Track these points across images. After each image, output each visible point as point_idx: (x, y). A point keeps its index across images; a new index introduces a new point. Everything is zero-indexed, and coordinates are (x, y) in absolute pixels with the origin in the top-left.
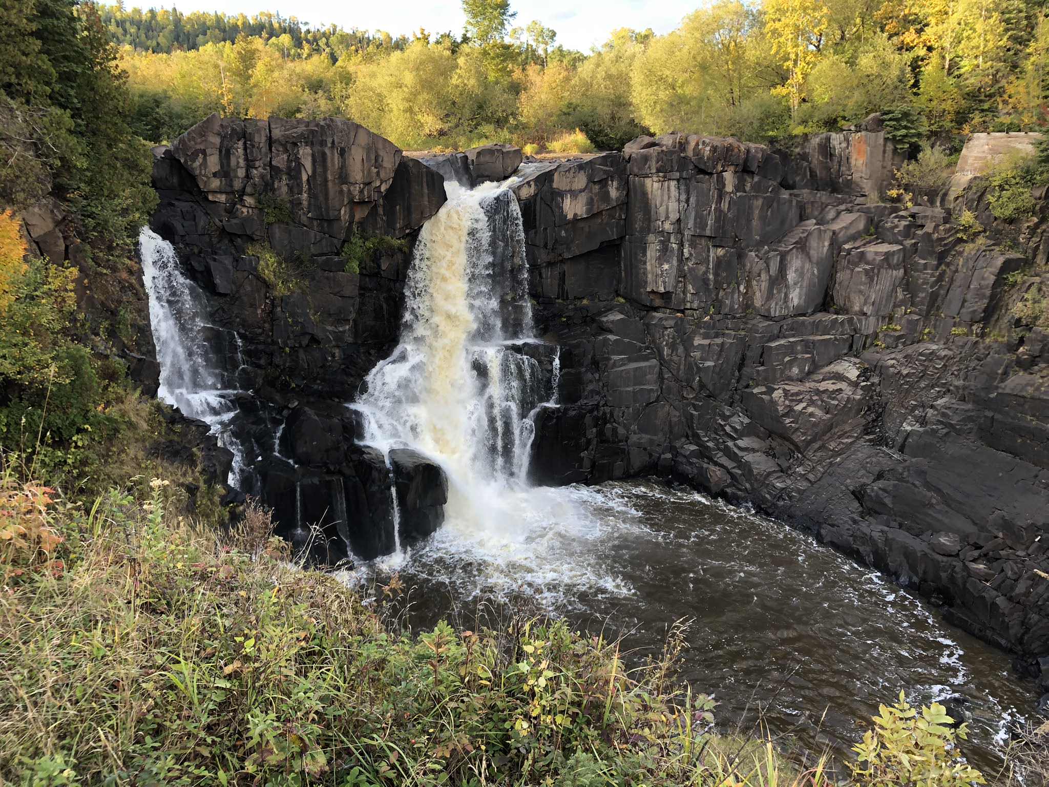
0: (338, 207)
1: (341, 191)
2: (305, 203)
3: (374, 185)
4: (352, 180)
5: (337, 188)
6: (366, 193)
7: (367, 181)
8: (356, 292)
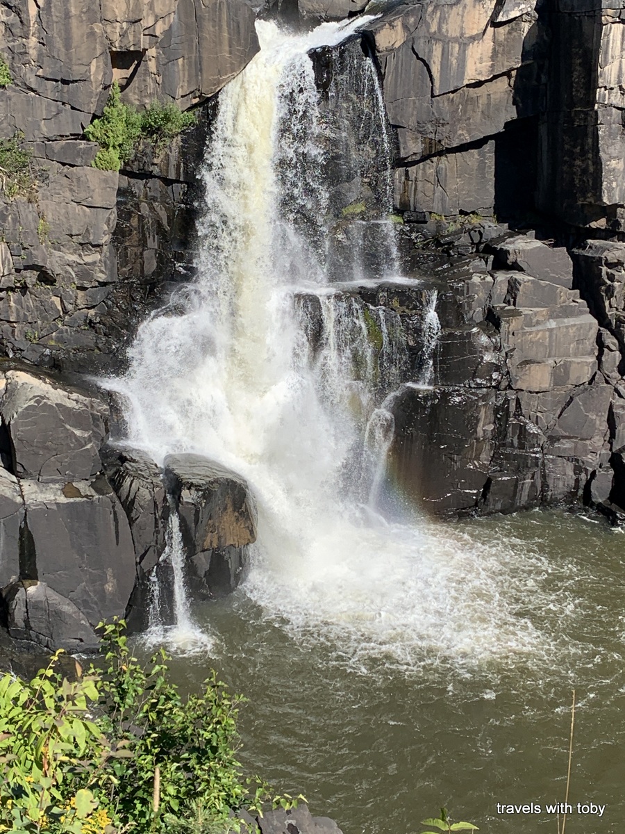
0: (85, 61)
1: (92, 34)
2: (33, 53)
3: (145, 24)
4: (109, 16)
5: (85, 29)
6: (131, 38)
7: (133, 17)
8: (114, 199)
